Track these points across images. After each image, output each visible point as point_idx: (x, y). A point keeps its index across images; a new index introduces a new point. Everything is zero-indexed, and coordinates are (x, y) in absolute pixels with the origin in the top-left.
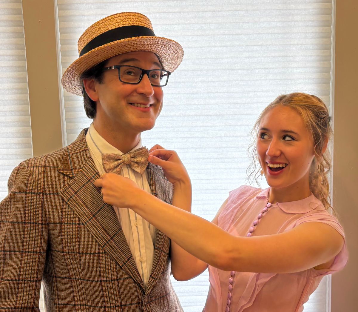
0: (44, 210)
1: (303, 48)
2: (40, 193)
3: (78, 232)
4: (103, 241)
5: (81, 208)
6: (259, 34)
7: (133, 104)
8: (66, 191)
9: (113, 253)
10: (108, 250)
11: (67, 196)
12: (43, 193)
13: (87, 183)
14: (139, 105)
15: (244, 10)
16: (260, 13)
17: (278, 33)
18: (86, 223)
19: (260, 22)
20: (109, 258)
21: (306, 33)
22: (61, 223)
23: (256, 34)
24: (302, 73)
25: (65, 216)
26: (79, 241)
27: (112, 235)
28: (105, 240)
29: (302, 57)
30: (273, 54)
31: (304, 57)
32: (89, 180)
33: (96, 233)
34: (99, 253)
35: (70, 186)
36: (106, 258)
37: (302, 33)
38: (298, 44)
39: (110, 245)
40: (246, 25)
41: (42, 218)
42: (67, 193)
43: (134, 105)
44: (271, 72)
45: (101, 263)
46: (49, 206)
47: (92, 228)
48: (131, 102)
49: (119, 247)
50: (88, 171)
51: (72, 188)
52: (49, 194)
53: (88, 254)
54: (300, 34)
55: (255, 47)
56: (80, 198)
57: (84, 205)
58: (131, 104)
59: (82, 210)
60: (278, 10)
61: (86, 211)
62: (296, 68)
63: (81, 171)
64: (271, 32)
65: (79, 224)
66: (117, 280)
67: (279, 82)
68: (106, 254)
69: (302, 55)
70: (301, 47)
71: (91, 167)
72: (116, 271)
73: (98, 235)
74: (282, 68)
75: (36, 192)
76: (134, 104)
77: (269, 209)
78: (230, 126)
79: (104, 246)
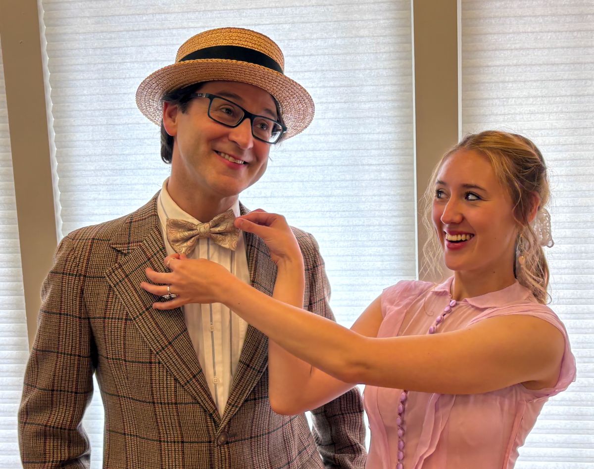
0: (84, 299)
1: (372, 75)
2: (80, 275)
3: (124, 330)
4: (158, 347)
5: (130, 297)
6: (311, 55)
7: (219, 153)
8: (114, 272)
9: (171, 364)
10: (163, 360)
11: (115, 280)
12: (85, 276)
13: (145, 263)
14: (227, 157)
15: (289, 24)
16: (311, 27)
17: (338, 54)
18: (135, 319)
19: (313, 39)
20: (164, 371)
21: (376, 53)
22: (105, 318)
23: (307, 55)
24: (372, 109)
25: (111, 307)
26: (125, 344)
27: (170, 339)
28: (160, 344)
29: (372, 87)
30: (332, 84)
31: (374, 87)
32: (149, 259)
33: (148, 334)
34: (151, 363)
35: (122, 266)
36: (161, 371)
37: (370, 53)
38: (365, 69)
39: (166, 352)
40: (293, 43)
41: (80, 310)
42: (116, 275)
43: (220, 155)
44: (330, 108)
45: (154, 378)
46: (91, 293)
47: (143, 326)
48: (217, 150)
49: (180, 357)
50: (149, 245)
51: (123, 269)
52: (93, 278)
53: (135, 362)
54: (367, 54)
55: (306, 74)
56: (131, 283)
57: (136, 293)
58: (217, 152)
59: (132, 300)
60: (335, 21)
61: (137, 302)
62: (365, 102)
63: (140, 246)
64: (327, 53)
65: (126, 319)
66: (176, 404)
67: (341, 122)
68: (161, 365)
69: (372, 84)
70: (369, 72)
71: (155, 240)
72: (175, 391)
73: (151, 337)
74: (345, 102)
75: (75, 273)
76: (221, 152)
77: (453, 309)
78: (278, 182)
79: (157, 353)
